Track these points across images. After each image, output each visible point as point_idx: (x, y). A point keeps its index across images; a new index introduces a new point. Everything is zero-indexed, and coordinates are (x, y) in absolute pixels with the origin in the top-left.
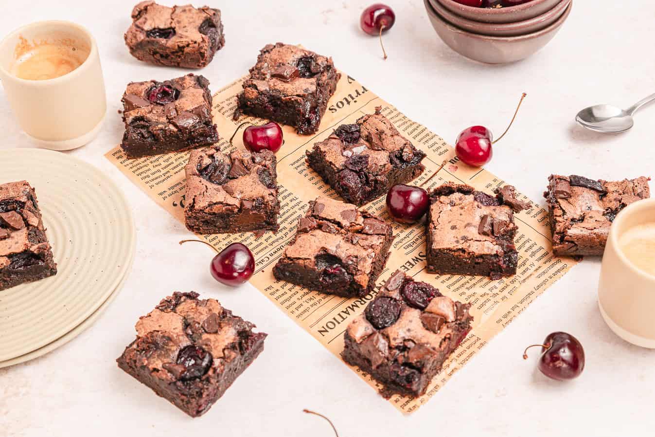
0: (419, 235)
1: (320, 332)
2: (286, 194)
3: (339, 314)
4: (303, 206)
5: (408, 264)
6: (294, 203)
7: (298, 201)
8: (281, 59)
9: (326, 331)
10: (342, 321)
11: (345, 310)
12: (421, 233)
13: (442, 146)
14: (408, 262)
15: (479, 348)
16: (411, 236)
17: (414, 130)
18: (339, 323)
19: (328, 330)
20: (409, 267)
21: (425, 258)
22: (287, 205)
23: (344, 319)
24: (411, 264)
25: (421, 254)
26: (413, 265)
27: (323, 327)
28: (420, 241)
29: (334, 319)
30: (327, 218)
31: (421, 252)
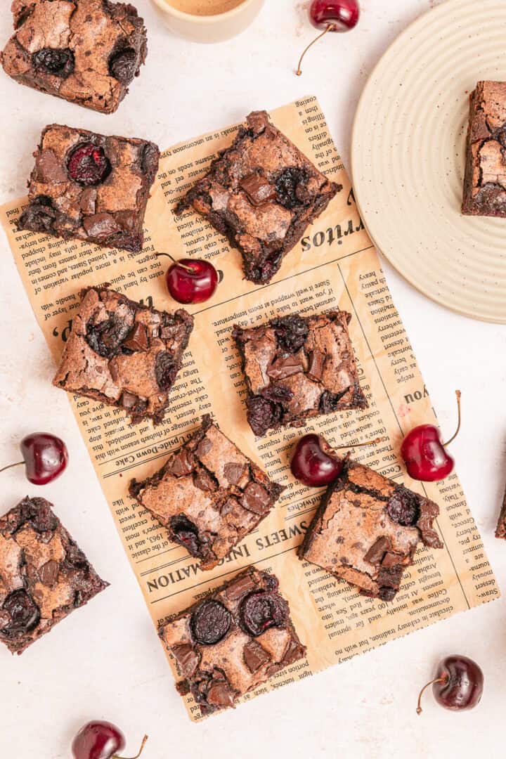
0: (315, 496)
1: (150, 584)
2: (190, 368)
3: (178, 572)
4: (203, 397)
5: (282, 533)
6: (195, 386)
7: (200, 385)
8: (263, 161)
9: (156, 587)
10: (177, 581)
11: (186, 569)
12: (318, 495)
13: (409, 368)
14: (283, 531)
15: (301, 677)
16: (305, 494)
17: (388, 327)
18: (173, 582)
19: (159, 586)
20: (281, 539)
21: (305, 531)
22: (185, 386)
23: (180, 579)
24: (285, 535)
25: (303, 524)
26: (286, 538)
27: (155, 580)
28: (310, 506)
29: (171, 574)
30: (207, 467)
31: (305, 522)
